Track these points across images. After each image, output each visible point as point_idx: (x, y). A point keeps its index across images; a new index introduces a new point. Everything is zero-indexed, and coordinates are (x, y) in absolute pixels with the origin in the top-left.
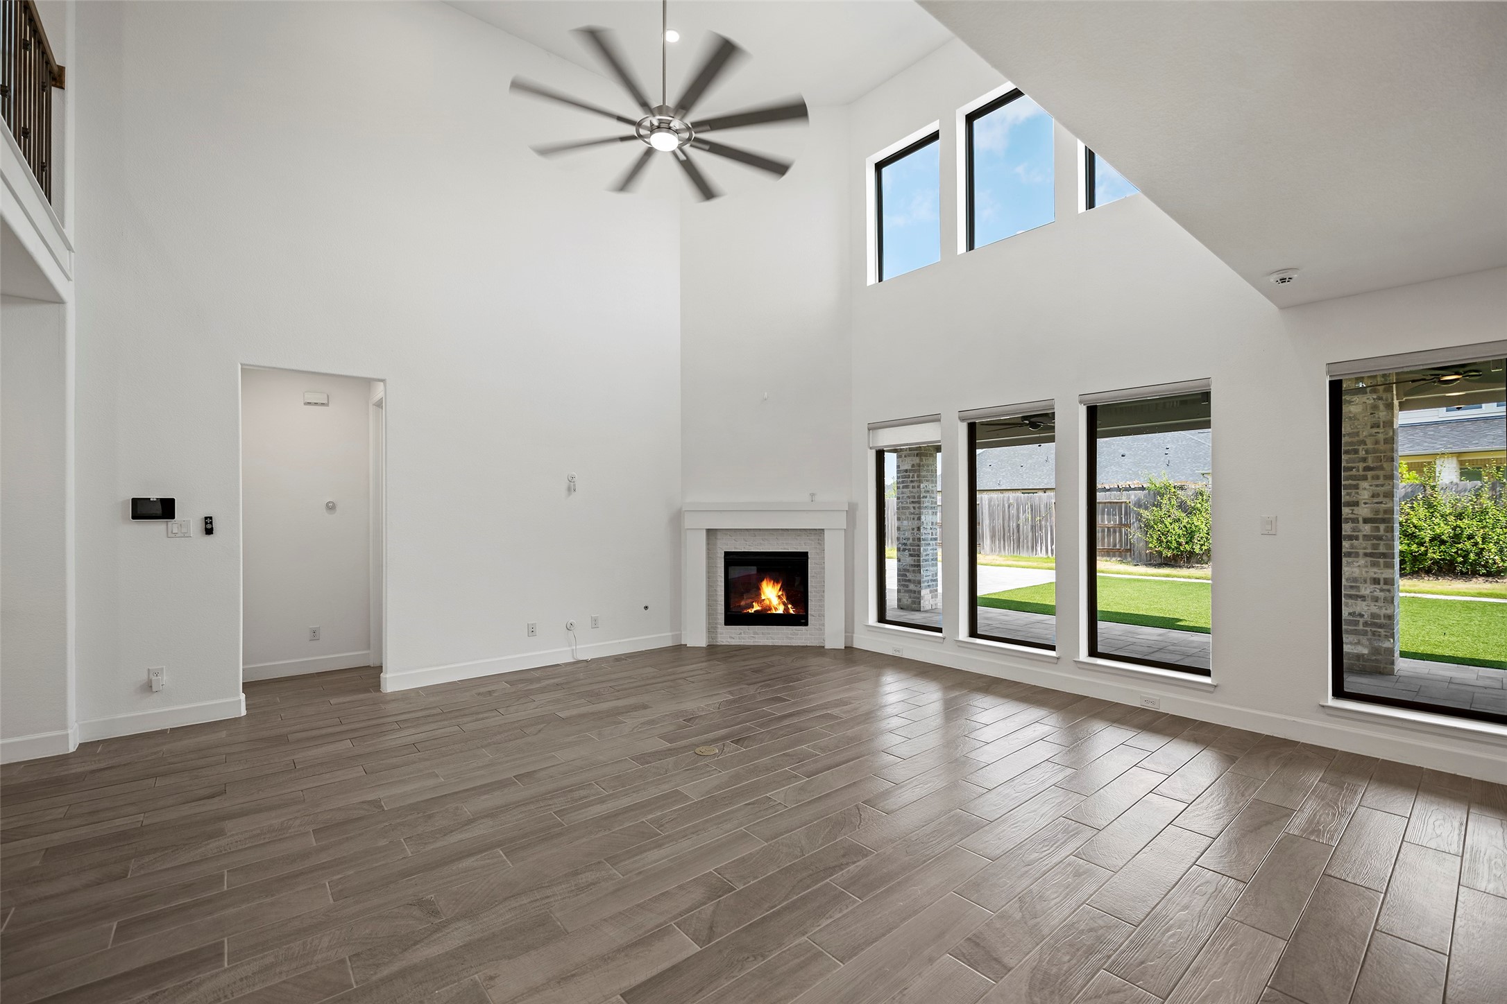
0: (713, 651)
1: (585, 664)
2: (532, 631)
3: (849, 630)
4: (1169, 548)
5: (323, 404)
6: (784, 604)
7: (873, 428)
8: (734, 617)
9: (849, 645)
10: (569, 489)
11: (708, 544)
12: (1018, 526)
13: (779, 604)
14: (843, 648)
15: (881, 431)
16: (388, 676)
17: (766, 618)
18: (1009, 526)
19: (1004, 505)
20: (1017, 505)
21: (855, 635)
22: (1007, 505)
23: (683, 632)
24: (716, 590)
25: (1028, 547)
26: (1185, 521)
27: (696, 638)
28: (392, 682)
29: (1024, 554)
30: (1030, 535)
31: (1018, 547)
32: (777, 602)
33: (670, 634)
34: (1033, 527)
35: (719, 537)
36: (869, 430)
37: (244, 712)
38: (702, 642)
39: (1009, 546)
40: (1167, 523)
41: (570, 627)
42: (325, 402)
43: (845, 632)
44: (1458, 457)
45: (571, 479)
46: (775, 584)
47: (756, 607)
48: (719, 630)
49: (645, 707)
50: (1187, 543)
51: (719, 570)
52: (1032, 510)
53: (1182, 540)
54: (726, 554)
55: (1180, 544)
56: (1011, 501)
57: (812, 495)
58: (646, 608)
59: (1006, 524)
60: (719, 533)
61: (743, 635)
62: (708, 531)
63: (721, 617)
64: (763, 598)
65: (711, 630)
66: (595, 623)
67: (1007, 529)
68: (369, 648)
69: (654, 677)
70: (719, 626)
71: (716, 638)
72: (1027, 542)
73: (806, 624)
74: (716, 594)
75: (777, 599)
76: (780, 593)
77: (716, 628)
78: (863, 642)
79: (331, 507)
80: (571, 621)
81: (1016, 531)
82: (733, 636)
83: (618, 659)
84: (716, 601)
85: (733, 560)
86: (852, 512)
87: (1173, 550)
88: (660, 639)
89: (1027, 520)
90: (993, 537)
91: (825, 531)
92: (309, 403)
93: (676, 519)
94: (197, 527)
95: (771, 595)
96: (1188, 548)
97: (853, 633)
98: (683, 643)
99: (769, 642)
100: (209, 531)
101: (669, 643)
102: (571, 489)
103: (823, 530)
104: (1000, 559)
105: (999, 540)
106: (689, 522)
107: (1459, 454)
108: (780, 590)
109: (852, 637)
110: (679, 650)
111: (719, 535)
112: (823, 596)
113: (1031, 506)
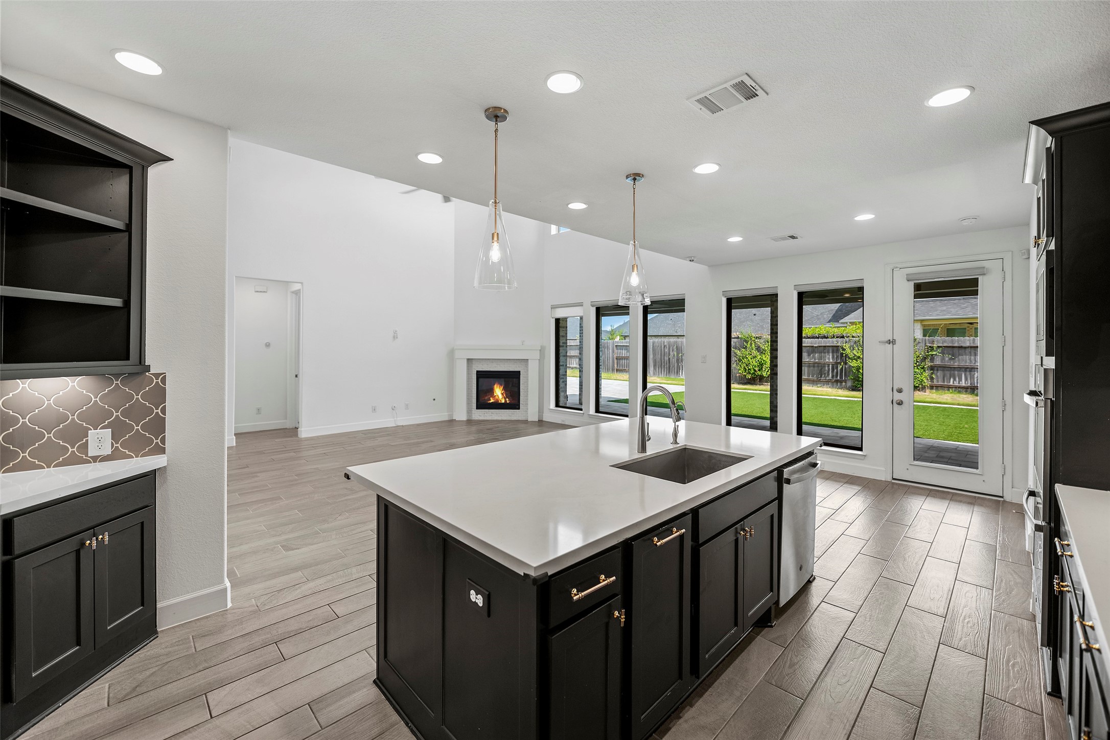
0: (470, 422)
1: (401, 427)
2: (374, 410)
3: (541, 411)
4: (750, 373)
5: (264, 292)
6: (504, 398)
7: (554, 307)
8: (482, 404)
9: (541, 419)
10: (394, 337)
11: (468, 367)
12: (669, 359)
14: (537, 420)
15: (557, 309)
16: (303, 429)
17: (497, 406)
18: (664, 359)
19: (661, 346)
20: (669, 346)
21: (544, 414)
22: (663, 346)
23: (454, 413)
24: (472, 391)
25: (674, 372)
26: (759, 357)
27: (461, 415)
28: (305, 432)
29: (672, 377)
30: (676, 364)
31: (669, 372)
32: (502, 397)
33: (447, 414)
34: (678, 360)
35: (473, 363)
36: (552, 308)
37: (235, 445)
38: (464, 418)
39: (664, 371)
40: (749, 358)
41: (393, 408)
42: (265, 291)
43: (539, 413)
44: (921, 323)
45: (395, 332)
46: (501, 387)
47: (492, 401)
48: (473, 412)
49: (432, 442)
50: (759, 370)
51: (473, 380)
52: (677, 350)
53: (757, 369)
54: (478, 372)
55: (755, 370)
56: (666, 344)
57: (523, 342)
58: (434, 400)
59: (662, 358)
60: (474, 361)
61: (486, 414)
62: (468, 360)
63: (474, 405)
64: (495, 395)
65: (469, 412)
66: (407, 407)
67: (663, 361)
68: (286, 419)
69: (437, 432)
70: (473, 410)
71: (472, 416)
72: (674, 369)
73: (519, 409)
74: (472, 393)
75: (502, 395)
76: (503, 392)
77: (471, 411)
78: (547, 417)
79: (268, 345)
80: (394, 405)
81: (668, 362)
82: (480, 415)
83: (418, 425)
84: (472, 396)
85: (481, 375)
86: (542, 351)
87: (752, 374)
88: (441, 416)
89: (674, 355)
90: (655, 366)
92: (257, 292)
93: (451, 354)
95: (499, 393)
96: (759, 373)
97: (543, 413)
98: (454, 419)
99: (500, 418)
101: (447, 419)
102: (395, 337)
103: (528, 360)
104: (658, 379)
105: (659, 368)
106: (458, 354)
107: (922, 321)
108: (503, 390)
109: (542, 415)
110: (451, 422)
111: (474, 362)
112: (528, 394)
113: (677, 347)
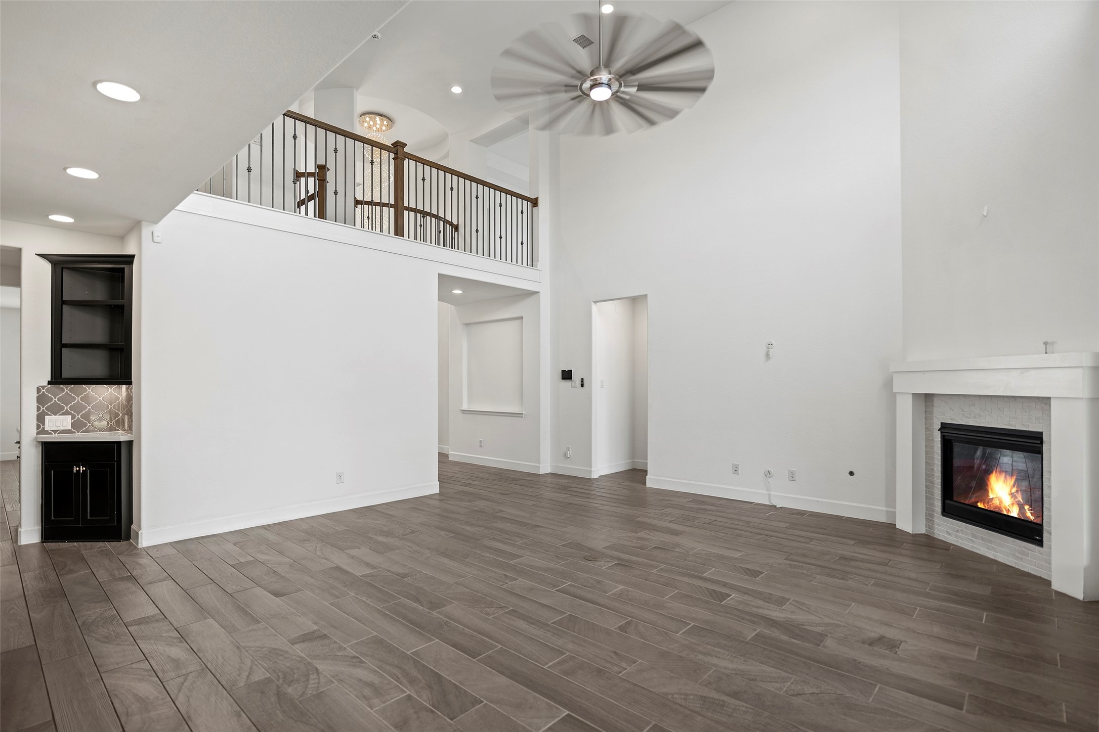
2: (736, 470)
6: (1019, 505)
8: (953, 508)
11: (920, 410)
13: (1013, 504)
23: (893, 511)
32: (1010, 502)
33: (885, 509)
35: (932, 404)
41: (768, 474)
46: (1008, 477)
47: (982, 504)
48: (936, 520)
54: (944, 425)
58: (851, 473)
63: (937, 504)
64: (991, 492)
65: (928, 516)
66: (793, 476)
70: (935, 514)
71: (933, 528)
73: (1041, 543)
74: (933, 475)
75: (1009, 497)
76: (1015, 489)
77: (931, 515)
82: (950, 531)
84: (933, 482)
85: (952, 434)
91: (1053, 402)
94: (579, 383)
95: (1003, 489)
98: (895, 522)
100: (582, 385)
103: (1049, 398)
108: (1014, 486)
111: (936, 402)
